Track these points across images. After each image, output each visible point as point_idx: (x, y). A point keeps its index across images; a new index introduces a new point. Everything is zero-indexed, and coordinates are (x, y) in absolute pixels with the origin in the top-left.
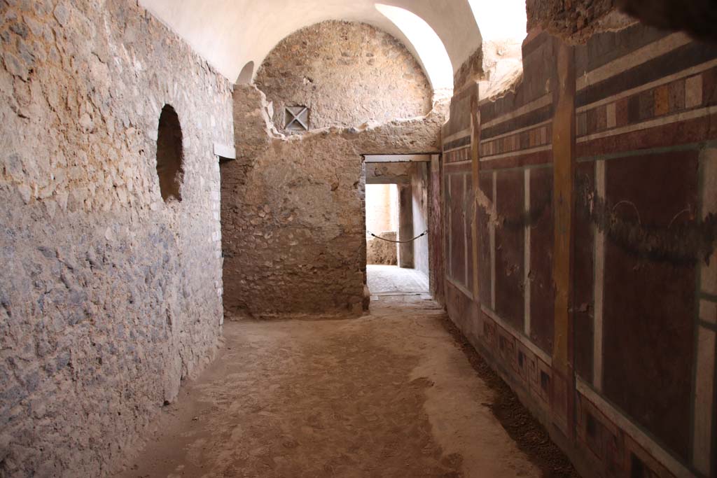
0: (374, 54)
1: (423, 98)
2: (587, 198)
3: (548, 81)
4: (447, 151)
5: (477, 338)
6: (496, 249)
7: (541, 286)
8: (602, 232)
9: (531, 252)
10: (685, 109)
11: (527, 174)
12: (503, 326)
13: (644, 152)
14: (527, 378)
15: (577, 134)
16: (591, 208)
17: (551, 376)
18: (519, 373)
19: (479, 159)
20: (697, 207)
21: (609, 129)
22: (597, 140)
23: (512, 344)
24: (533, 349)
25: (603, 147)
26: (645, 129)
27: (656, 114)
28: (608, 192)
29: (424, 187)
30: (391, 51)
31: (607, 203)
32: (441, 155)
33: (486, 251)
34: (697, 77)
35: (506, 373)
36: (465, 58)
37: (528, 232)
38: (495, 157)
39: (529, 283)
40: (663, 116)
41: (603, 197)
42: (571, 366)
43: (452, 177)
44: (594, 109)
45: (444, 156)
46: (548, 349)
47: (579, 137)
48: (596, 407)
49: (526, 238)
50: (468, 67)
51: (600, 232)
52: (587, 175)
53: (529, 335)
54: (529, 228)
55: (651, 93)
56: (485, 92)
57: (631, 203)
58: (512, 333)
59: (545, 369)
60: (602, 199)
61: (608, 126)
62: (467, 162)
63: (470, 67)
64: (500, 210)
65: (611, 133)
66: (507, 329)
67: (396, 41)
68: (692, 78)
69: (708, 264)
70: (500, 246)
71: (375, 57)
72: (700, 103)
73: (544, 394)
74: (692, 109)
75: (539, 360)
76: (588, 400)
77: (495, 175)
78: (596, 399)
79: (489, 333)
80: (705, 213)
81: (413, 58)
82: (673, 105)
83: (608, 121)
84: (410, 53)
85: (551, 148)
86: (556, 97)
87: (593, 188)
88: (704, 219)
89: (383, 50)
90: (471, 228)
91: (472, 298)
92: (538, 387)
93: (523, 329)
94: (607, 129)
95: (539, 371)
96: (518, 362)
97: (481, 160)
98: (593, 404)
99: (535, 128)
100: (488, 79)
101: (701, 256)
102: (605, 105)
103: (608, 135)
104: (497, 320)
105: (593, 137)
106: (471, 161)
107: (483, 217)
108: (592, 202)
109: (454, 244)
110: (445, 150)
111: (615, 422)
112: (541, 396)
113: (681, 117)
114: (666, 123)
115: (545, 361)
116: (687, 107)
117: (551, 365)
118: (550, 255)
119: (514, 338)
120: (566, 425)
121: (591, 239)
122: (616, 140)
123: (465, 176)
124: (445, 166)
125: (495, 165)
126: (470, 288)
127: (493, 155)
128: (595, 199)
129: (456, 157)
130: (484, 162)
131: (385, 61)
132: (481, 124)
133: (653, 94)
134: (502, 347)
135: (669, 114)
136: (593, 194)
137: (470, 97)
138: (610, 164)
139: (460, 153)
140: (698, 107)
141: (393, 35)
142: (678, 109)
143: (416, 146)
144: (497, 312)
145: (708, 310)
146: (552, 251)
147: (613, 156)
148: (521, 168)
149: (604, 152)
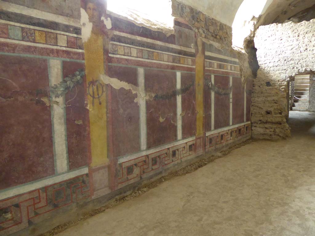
3: (192, 44)
6: (146, 113)
7: (189, 115)
9: (182, 105)
11: (179, 74)
13: (222, 75)
14: (179, 157)
16: (210, 86)
18: (173, 161)
20: (230, 85)
24: (184, 142)
26: (222, 71)
27: (224, 69)
31: (215, 85)
34: (229, 65)
37: (179, 99)
39: (181, 118)
42: (204, 131)
44: (211, 62)
47: (206, 67)
51: (213, 92)
52: (209, 78)
54: (180, 96)
55: (223, 64)
59: (192, 143)
60: (213, 84)
64: (149, 90)
65: (216, 69)
69: (231, 94)
70: (151, 110)
73: (191, 153)
75: (188, 143)
76: (210, 135)
78: (213, 132)
83: (215, 66)
85: (195, 67)
87: (211, 81)
88: (230, 87)
92: (187, 153)
94: (214, 68)
95: (188, 147)
96: (171, 158)
97: (114, 56)
99: (184, 57)
101: (230, 92)
102: (214, 62)
105: (211, 69)
108: (210, 85)
112: (189, 155)
115: (192, 140)
117: (195, 139)
119: (168, 149)
121: (210, 94)
122: (217, 71)
128: (211, 84)
130: (119, 58)
138: (215, 76)
144: (148, 148)
145: (231, 100)
146: (195, 101)
147: (216, 75)
148: (174, 71)
149: (214, 73)
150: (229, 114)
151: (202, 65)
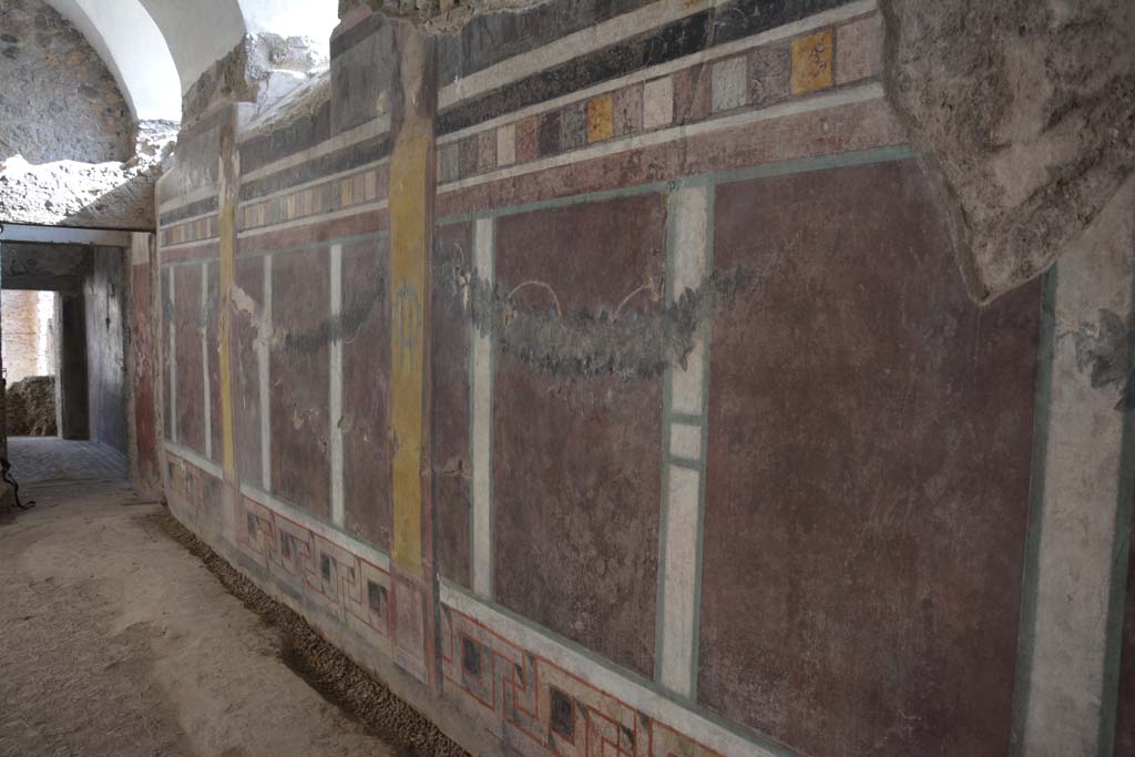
0: (19, 37)
1: (118, 134)
2: (457, 282)
3: (382, 96)
4: (167, 226)
5: (235, 544)
6: (271, 386)
7: (365, 438)
8: (487, 337)
9: (344, 383)
10: (643, 129)
11: (336, 252)
12: (288, 516)
13: (567, 201)
14: (341, 598)
15: (439, 180)
16: (466, 299)
17: (388, 588)
18: (323, 592)
19: (234, 236)
20: (664, 280)
21: (501, 167)
22: (478, 187)
23: (307, 545)
24: (349, 547)
25: (491, 197)
26: (570, 165)
27: (590, 140)
28: (499, 269)
29: (113, 296)
30: (54, 40)
31: (496, 287)
32: (154, 231)
33: (252, 391)
34: (663, 80)
35: (296, 596)
36: (208, 62)
37: (336, 351)
38: (268, 229)
39: (340, 437)
40: (604, 141)
41: (490, 280)
42: (430, 565)
43: (176, 269)
44: (474, 137)
45: (160, 234)
46: (382, 542)
47: (441, 183)
48: (482, 625)
49: (333, 362)
50: (213, 79)
51: (482, 337)
52: (457, 245)
53: (342, 526)
54: (339, 344)
55: (582, 107)
56: (249, 121)
57: (543, 284)
58: (307, 525)
59: (377, 578)
60: (487, 284)
61: (500, 163)
62: (208, 241)
63: (218, 78)
64: (278, 319)
65: (505, 174)
66: (295, 520)
67: (65, 23)
68: (655, 83)
69: (685, 369)
70: (280, 381)
71: (20, 45)
72: (670, 120)
73: (375, 619)
74: (656, 130)
75: (363, 564)
76: (464, 615)
77: (268, 261)
78: (482, 612)
79: (259, 532)
80: (678, 289)
81: (100, 60)
82: (621, 125)
83: (499, 155)
84: (93, 50)
85: (386, 206)
86: (398, 121)
87: (469, 264)
88: (677, 299)
89: (39, 35)
90: (217, 354)
91: (221, 477)
92: (363, 610)
93: (329, 515)
94: (496, 167)
95: (365, 584)
96: (319, 574)
97: (240, 236)
98: (476, 621)
99: (355, 174)
100: (253, 100)
101: (671, 355)
102: (496, 129)
103: (499, 178)
104: (277, 506)
105: (470, 182)
106: (218, 239)
107: (244, 331)
108: (466, 289)
109: (181, 386)
110: (161, 224)
111: (518, 643)
112: (370, 625)
113: (635, 143)
114: (607, 153)
115: (375, 564)
116: (646, 126)
117: (388, 570)
118: (382, 383)
119: (312, 534)
120: (421, 663)
121: (464, 350)
122: (514, 186)
123: (205, 266)
124: (163, 253)
125: (269, 243)
126: (217, 458)
127: (265, 226)
128: (473, 285)
129: (187, 235)
130: (248, 238)
131: (42, 56)
132: (242, 173)
133: (586, 110)
134: (286, 552)
135: (614, 138)
136: (469, 276)
137: (218, 128)
138: (502, 224)
139: (195, 228)
140: (667, 127)
141: (60, 12)
142: (629, 130)
143: (107, 214)
144: (274, 493)
145: (685, 440)
146: (387, 377)
147: (510, 210)
148: (322, 244)
149: (491, 205)
150: (651, 568)
151: (422, 177)
